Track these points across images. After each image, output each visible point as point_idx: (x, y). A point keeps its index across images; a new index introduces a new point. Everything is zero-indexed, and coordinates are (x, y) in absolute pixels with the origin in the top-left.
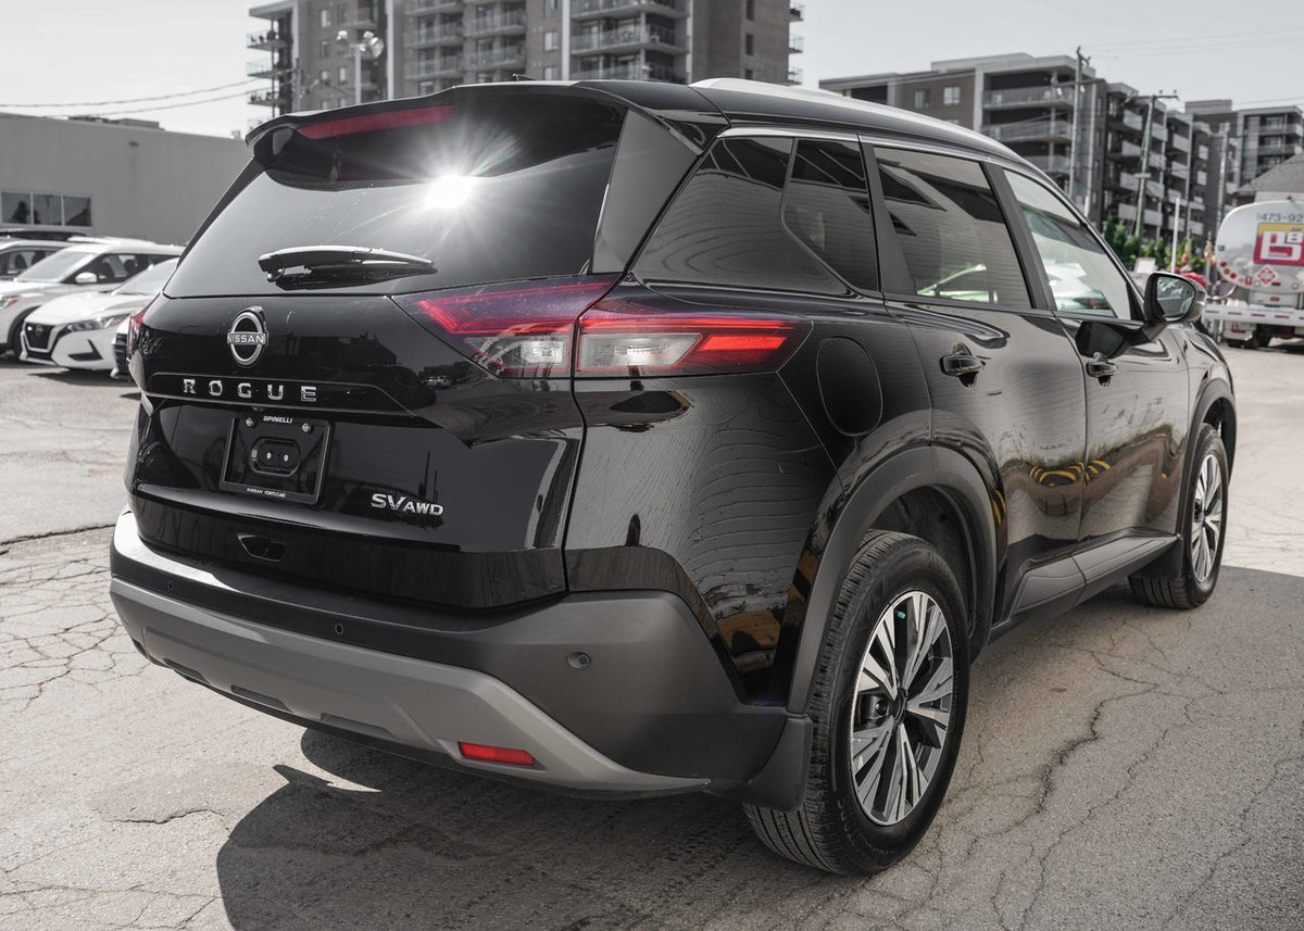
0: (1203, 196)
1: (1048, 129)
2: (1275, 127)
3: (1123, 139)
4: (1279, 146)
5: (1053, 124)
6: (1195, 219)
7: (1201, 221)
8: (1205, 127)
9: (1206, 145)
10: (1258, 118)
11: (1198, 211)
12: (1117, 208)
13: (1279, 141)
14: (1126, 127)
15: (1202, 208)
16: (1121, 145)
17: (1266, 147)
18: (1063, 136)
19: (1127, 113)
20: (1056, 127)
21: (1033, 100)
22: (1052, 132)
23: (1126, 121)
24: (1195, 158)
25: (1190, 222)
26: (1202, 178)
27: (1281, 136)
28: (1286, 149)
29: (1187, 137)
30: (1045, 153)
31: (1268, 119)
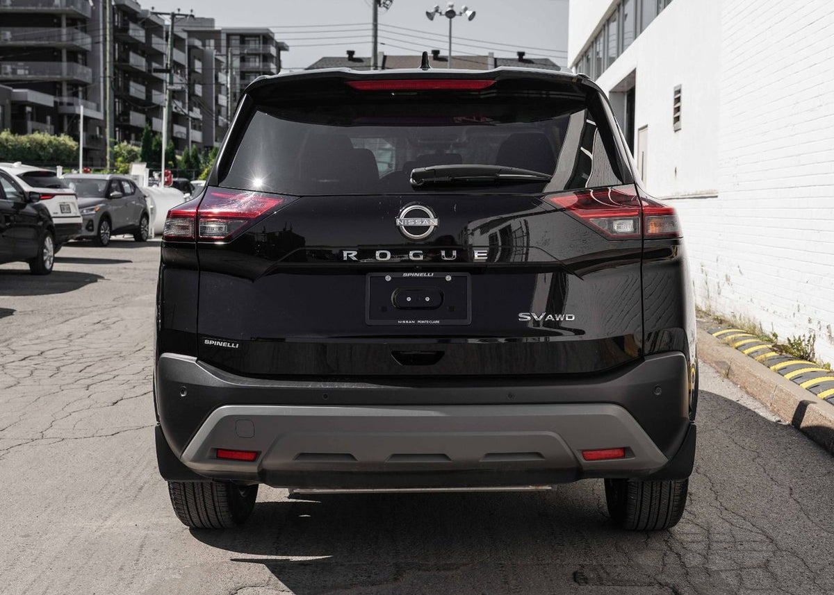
0: (199, 106)
1: (60, 35)
2: (253, 46)
3: (129, 50)
4: (257, 64)
5: (64, 30)
6: (194, 128)
7: (200, 130)
8: (198, 43)
9: (199, 60)
10: (238, 37)
11: (198, 119)
12: (128, 115)
13: (257, 60)
14: (131, 38)
15: (200, 117)
16: (128, 56)
17: (246, 64)
18: (75, 43)
19: (132, 25)
20: (68, 34)
21: (43, 6)
22: (64, 38)
23: (131, 33)
24: (192, 70)
25: (191, 131)
26: (198, 89)
27: (258, 55)
28: (264, 66)
29: (184, 52)
30: (58, 59)
31: (247, 39)
